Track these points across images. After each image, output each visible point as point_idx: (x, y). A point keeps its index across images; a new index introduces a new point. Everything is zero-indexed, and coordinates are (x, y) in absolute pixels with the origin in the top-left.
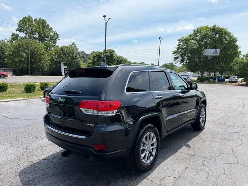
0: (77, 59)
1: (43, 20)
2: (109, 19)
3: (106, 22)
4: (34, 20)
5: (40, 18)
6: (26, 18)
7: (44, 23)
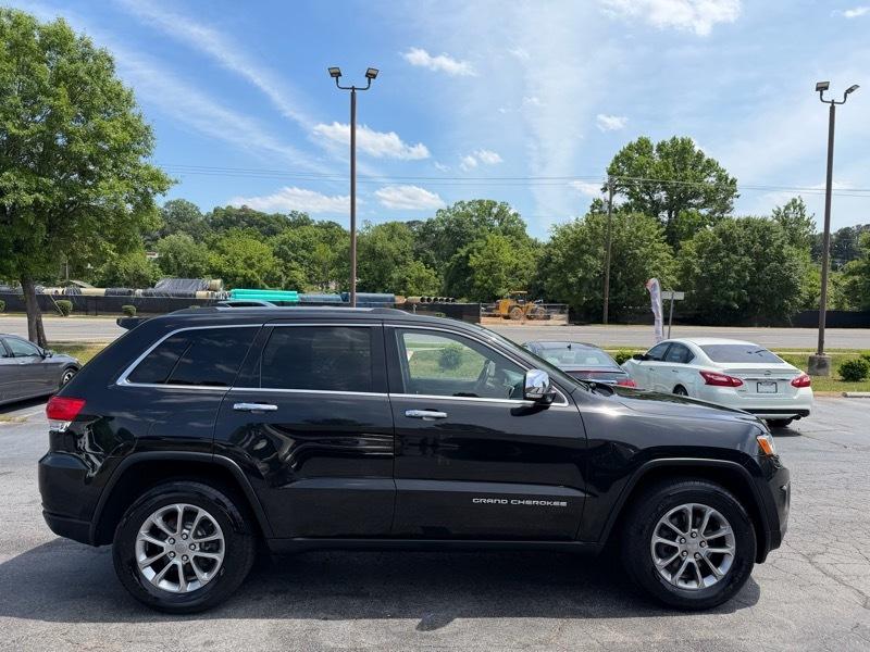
0: (782, 260)
1: (683, 140)
2: (850, 90)
3: (832, 110)
4: (655, 148)
5: (674, 138)
6: (630, 147)
7: (685, 148)
